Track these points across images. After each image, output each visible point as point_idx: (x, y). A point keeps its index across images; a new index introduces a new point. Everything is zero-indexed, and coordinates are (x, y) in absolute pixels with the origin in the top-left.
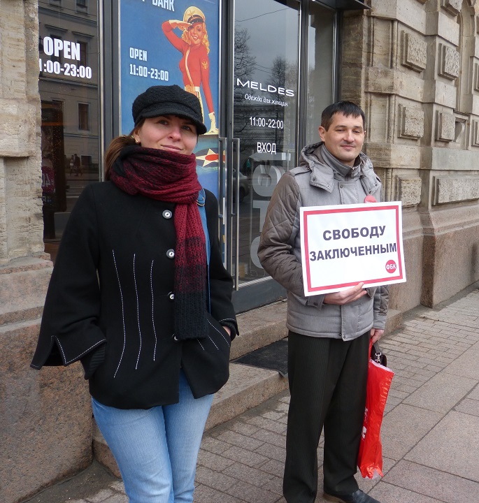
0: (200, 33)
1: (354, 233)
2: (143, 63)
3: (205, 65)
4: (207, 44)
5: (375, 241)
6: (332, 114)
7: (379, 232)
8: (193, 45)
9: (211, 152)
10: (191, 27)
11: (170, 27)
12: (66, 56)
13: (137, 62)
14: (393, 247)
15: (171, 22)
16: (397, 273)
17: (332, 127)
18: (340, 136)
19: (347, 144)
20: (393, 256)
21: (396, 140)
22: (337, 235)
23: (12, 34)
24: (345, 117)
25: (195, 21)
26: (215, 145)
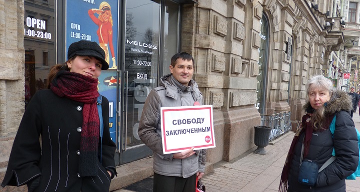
0: (108, 16)
1: (188, 122)
2: (78, 31)
3: (110, 33)
4: (112, 21)
5: (199, 126)
6: (177, 59)
7: (201, 121)
8: (104, 22)
9: (113, 78)
10: (104, 13)
11: (92, 13)
12: (38, 27)
13: (75, 31)
14: (209, 129)
15: (93, 10)
16: (211, 143)
17: (176, 66)
18: (181, 70)
19: (184, 74)
20: (209, 133)
21: (211, 73)
22: (179, 122)
23: (11, 16)
24: (183, 61)
25: (105, 9)
26: (115, 75)
